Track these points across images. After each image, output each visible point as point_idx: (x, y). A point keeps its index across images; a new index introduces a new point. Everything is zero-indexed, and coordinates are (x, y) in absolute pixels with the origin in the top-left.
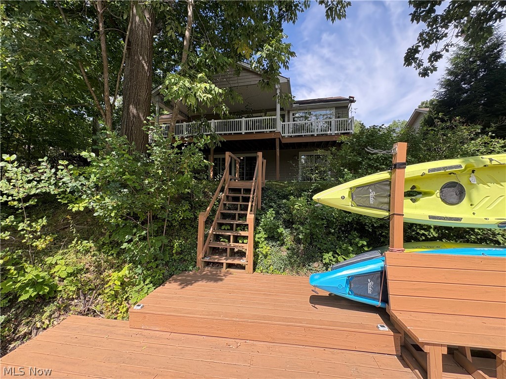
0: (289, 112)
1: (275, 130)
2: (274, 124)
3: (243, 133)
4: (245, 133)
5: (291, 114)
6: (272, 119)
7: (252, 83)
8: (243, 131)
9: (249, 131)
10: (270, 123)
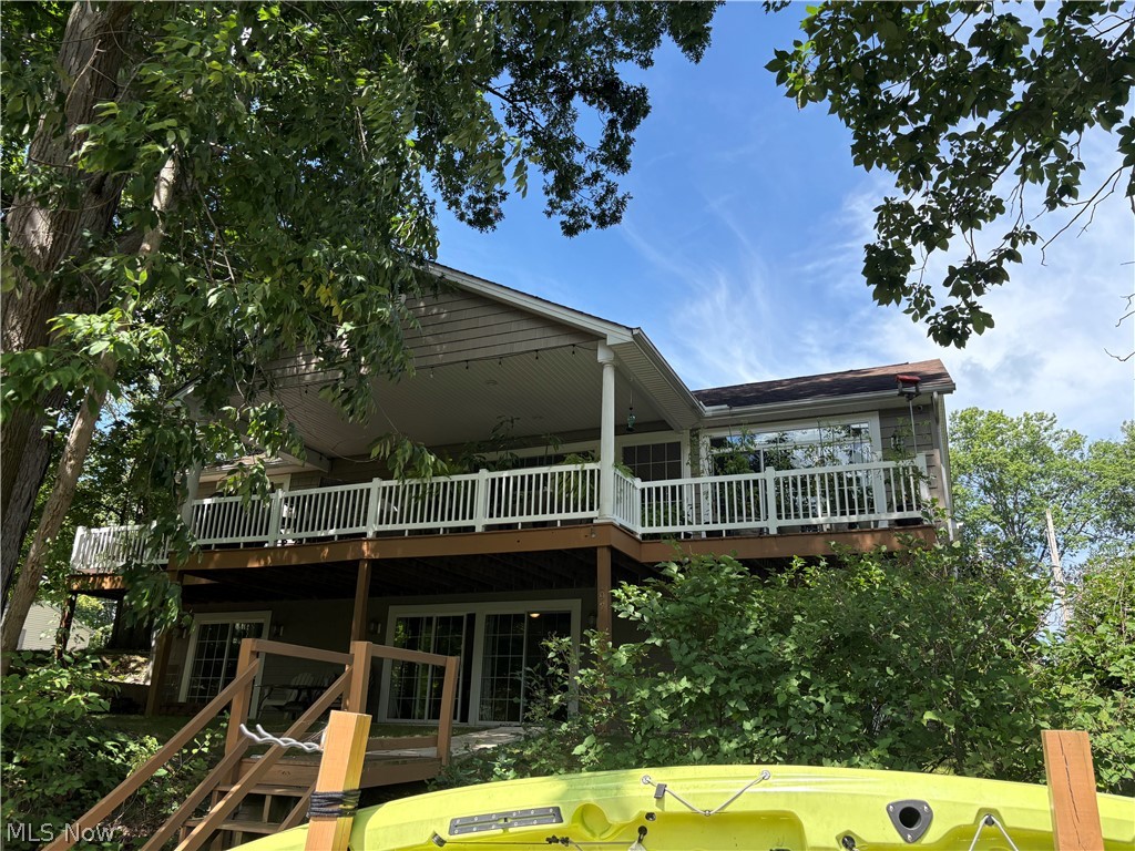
0: (695, 434)
1: (594, 514)
2: (592, 491)
3: (479, 529)
4: (489, 528)
5: (705, 440)
6: (584, 472)
7: (518, 348)
8: (480, 521)
9: (503, 520)
10: (576, 489)
